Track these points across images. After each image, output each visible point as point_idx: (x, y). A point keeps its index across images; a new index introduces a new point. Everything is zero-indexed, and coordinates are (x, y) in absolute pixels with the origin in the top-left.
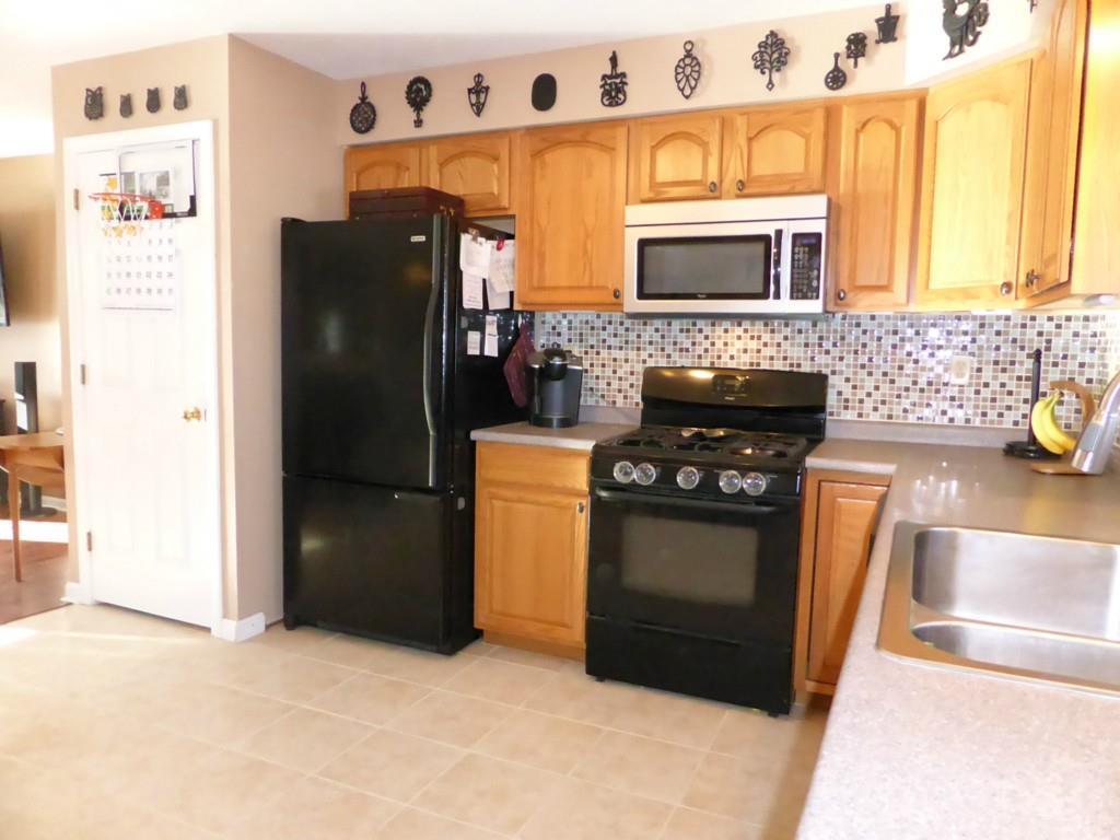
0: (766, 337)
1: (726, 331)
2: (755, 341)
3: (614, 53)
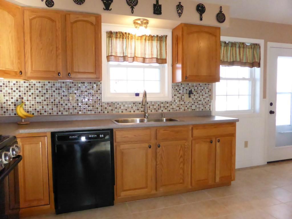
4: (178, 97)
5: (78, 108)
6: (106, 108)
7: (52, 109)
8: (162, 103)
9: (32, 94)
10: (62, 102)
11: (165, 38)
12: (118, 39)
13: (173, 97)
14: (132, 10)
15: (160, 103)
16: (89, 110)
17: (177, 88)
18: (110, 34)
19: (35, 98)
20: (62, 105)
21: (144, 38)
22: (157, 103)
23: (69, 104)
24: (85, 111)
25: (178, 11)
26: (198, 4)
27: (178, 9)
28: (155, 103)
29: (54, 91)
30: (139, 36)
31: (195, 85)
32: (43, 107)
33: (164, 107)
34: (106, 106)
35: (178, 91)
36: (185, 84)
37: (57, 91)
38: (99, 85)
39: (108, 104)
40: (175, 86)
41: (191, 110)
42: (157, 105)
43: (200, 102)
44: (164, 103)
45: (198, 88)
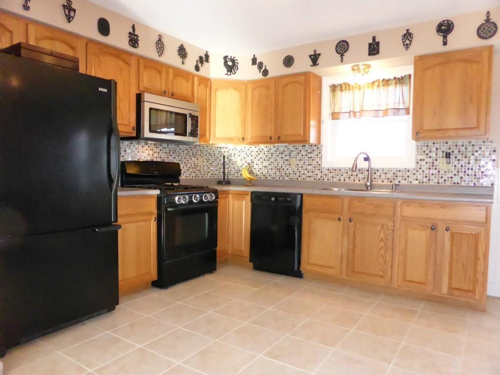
0: (155, 150)
1: (143, 147)
2: (152, 151)
3: (134, 25)
4: (427, 163)
5: (298, 174)
6: (326, 175)
7: (276, 174)
8: (400, 171)
9: (261, 158)
10: (284, 167)
11: (408, 78)
12: (344, 92)
13: (417, 163)
14: (342, 58)
15: (397, 171)
16: (308, 177)
17: (425, 149)
18: (334, 88)
19: (262, 162)
20: (284, 169)
21: (376, 84)
22: (391, 171)
23: (290, 169)
24: (304, 176)
25: (405, 42)
26: (440, 23)
27: (404, 40)
28: (388, 171)
29: (278, 156)
30: (369, 84)
31: (460, 143)
32: (268, 171)
33: (403, 177)
34: (326, 172)
35: (427, 154)
36: (440, 143)
37: (280, 156)
38: (320, 148)
39: (328, 170)
40: (421, 146)
41: (451, 183)
42: (391, 174)
43: (470, 172)
44: (403, 171)
45: (466, 149)
